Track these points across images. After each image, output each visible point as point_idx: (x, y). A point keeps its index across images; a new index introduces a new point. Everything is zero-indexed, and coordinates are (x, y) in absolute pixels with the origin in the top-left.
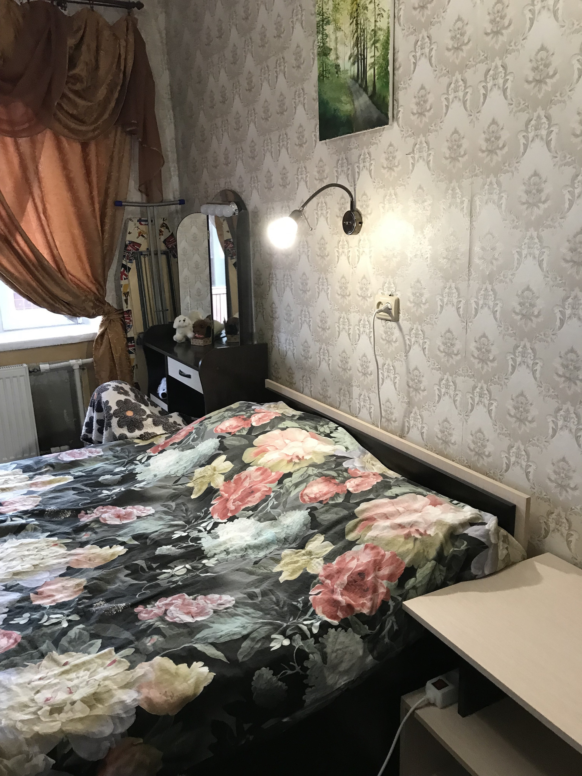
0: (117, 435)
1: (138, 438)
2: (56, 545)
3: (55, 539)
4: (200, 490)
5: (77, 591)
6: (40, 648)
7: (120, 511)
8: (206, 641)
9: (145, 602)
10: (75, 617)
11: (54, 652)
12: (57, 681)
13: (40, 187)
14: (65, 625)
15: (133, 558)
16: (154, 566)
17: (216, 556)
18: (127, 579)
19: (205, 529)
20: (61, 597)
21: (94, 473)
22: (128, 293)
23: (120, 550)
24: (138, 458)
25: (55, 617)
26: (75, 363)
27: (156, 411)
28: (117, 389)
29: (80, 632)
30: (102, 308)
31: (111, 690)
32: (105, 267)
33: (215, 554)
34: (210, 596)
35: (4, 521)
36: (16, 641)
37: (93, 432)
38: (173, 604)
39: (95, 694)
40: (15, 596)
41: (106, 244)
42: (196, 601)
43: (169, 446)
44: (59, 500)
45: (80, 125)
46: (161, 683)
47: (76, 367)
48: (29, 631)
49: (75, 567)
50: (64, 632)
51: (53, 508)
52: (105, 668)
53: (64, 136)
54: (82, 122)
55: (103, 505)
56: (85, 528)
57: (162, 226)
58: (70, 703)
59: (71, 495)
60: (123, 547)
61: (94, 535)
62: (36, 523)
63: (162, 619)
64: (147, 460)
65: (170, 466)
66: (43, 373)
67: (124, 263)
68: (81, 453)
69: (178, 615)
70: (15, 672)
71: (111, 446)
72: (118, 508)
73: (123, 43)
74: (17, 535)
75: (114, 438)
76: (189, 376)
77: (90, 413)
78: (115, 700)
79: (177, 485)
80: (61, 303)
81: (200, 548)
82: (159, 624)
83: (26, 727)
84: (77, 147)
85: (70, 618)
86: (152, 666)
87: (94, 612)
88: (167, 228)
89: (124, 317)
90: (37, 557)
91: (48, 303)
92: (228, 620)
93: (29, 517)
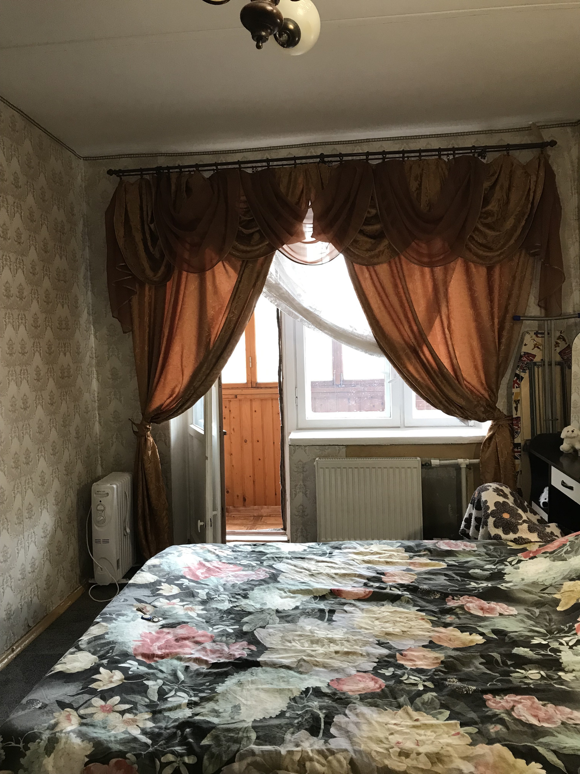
0: (492, 535)
1: (511, 541)
2: (424, 619)
3: (424, 614)
4: (567, 604)
5: (436, 663)
6: (399, 700)
7: (484, 604)
8: (548, 747)
9: (495, 692)
10: (430, 684)
11: (409, 707)
12: (408, 731)
13: (448, 307)
14: (421, 688)
15: (490, 650)
16: (509, 663)
17: (574, 672)
18: (481, 667)
19: (567, 644)
20: (421, 664)
21: (466, 565)
22: (519, 400)
23: (479, 639)
24: (509, 560)
25: (413, 679)
26: (463, 462)
27: (534, 519)
28: (496, 490)
29: (432, 699)
30: (492, 413)
31: (451, 756)
32: (499, 375)
33: (574, 670)
34: (560, 708)
35: (385, 589)
36: (380, 687)
37: (471, 528)
38: (521, 702)
39: (438, 753)
40: (385, 651)
41: (502, 355)
42: (545, 708)
43: (540, 554)
44: (431, 582)
45: (488, 252)
46: (497, 768)
47: (463, 466)
48: (392, 683)
49: (436, 643)
50: (419, 694)
51: (425, 587)
52: (449, 736)
53: (473, 262)
54: (490, 249)
55: (470, 595)
56: (450, 611)
57: (559, 338)
58: (416, 753)
59: (442, 580)
60: (482, 637)
61: (457, 620)
62: (410, 596)
63: (509, 712)
64: (517, 563)
65: (539, 573)
66: (433, 468)
67: (517, 372)
68: (456, 545)
69: (525, 714)
70: (377, 711)
71: (485, 544)
72: (483, 601)
73: (534, 178)
74: (393, 603)
75: (488, 536)
76: (571, 488)
77: (470, 509)
78: (453, 766)
79: (543, 593)
80: (456, 407)
81: (558, 660)
82: (504, 716)
83: (379, 757)
84: (483, 271)
85: (426, 683)
86: (492, 750)
87: (447, 686)
88: (564, 340)
89: (512, 423)
90: (406, 625)
91: (444, 405)
92: (575, 735)
93: (405, 590)
